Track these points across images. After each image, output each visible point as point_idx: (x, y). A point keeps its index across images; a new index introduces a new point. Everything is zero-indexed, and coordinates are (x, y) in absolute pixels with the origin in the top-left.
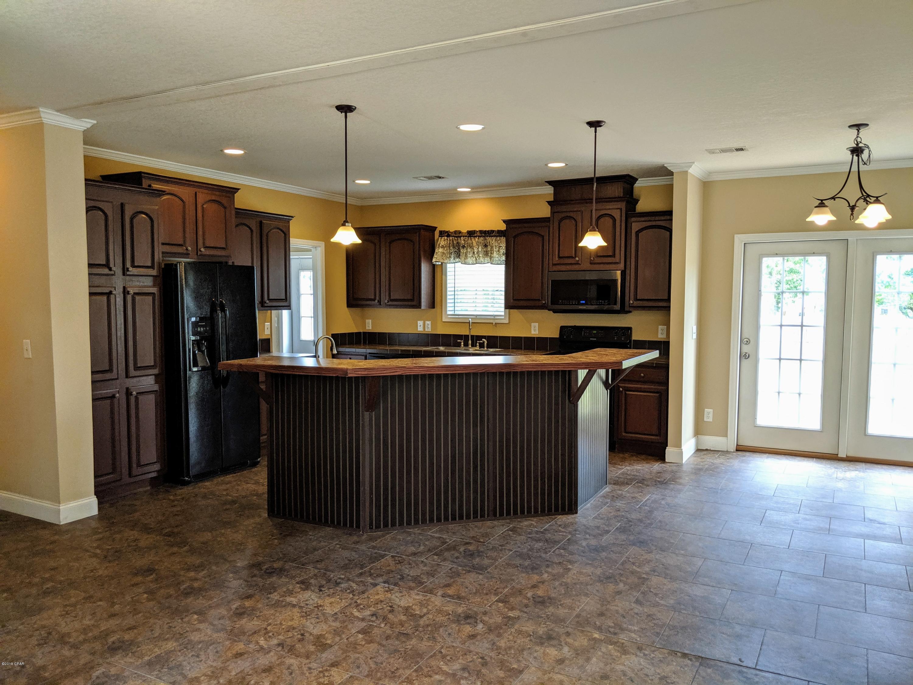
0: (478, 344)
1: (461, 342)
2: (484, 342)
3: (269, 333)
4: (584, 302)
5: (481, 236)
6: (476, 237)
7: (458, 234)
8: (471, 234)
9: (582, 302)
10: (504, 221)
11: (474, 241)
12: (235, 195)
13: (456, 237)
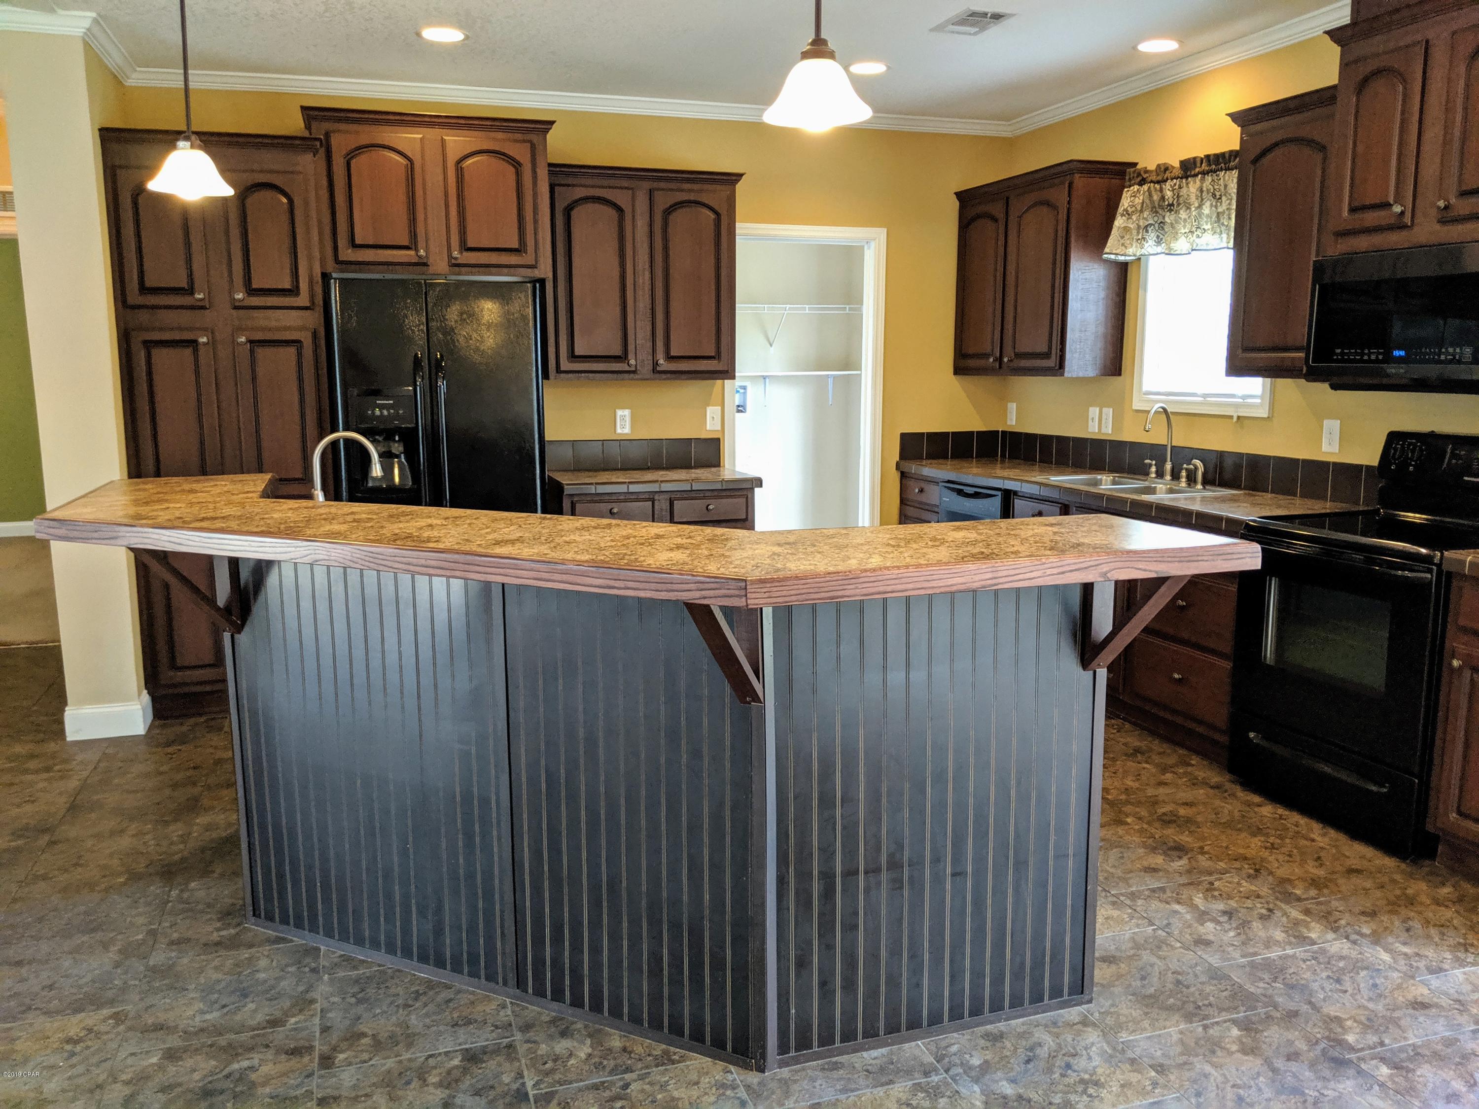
0: (1184, 473)
1: (1150, 465)
2: (1196, 468)
3: (719, 428)
4: (1402, 353)
5: (1208, 173)
6: (1196, 175)
7: (1163, 173)
8: (1188, 168)
9: (1397, 353)
10: (1236, 117)
11: (1192, 187)
12: (548, 136)
13: (1158, 182)
